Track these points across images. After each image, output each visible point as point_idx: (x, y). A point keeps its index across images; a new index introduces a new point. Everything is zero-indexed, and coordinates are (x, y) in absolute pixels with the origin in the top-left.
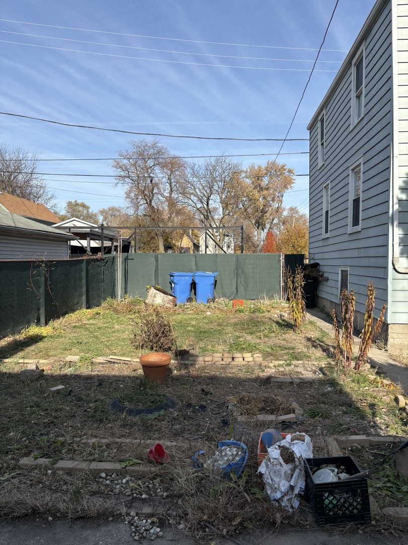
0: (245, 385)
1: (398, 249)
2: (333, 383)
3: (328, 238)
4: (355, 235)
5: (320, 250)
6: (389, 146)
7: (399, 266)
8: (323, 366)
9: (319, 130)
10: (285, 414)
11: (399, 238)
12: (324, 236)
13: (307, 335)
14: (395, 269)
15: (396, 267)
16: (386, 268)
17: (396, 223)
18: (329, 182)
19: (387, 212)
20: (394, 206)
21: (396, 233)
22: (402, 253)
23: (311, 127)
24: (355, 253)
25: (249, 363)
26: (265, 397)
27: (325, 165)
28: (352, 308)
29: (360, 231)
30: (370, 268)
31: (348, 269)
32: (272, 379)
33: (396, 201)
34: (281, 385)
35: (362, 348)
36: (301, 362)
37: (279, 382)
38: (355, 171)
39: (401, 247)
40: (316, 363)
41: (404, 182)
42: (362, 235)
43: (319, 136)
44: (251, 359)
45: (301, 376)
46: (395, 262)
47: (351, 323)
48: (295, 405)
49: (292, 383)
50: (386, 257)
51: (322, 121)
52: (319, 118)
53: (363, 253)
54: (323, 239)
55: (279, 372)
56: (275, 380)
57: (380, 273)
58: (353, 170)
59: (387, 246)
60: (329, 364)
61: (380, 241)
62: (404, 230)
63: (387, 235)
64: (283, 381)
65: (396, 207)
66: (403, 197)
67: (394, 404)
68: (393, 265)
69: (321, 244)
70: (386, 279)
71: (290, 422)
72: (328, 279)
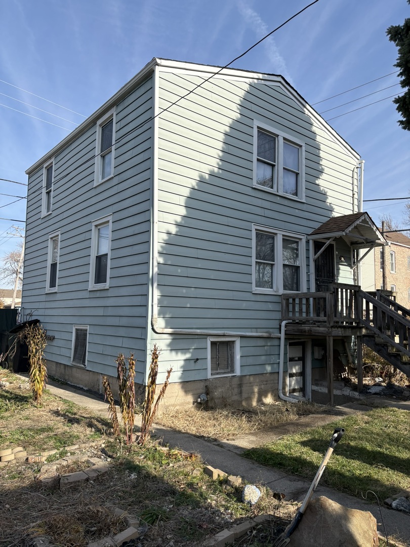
0: (27, 499)
1: (156, 309)
2: (131, 467)
3: (56, 293)
4: (99, 292)
5: (42, 305)
6: (149, 210)
7: (157, 326)
8: (103, 446)
9: (44, 177)
10: (121, 530)
11: (158, 299)
12: (48, 290)
13: (50, 407)
14: (153, 329)
15: (155, 327)
16: (145, 328)
17: (155, 285)
18: (59, 233)
19: (147, 273)
20: (154, 270)
21: (155, 295)
22: (159, 314)
23: (31, 173)
24: (100, 312)
25: (9, 464)
26: (78, 512)
27: (51, 217)
28: (133, 374)
29: (108, 289)
30: (121, 328)
31: (88, 328)
32: (61, 481)
33: (155, 264)
34: (75, 487)
35: (145, 418)
36: (77, 446)
37: (71, 483)
38: (99, 227)
39: (159, 308)
40: (94, 444)
41: (162, 247)
42: (109, 294)
43: (44, 184)
44: (12, 457)
45: (94, 467)
46: (154, 322)
47: (132, 391)
48: (123, 514)
49: (87, 480)
50: (146, 317)
51: (49, 169)
52: (45, 165)
53: (110, 312)
54: (46, 294)
55: (63, 467)
56: (66, 481)
57: (137, 333)
58: (96, 226)
59: (146, 306)
60: (109, 442)
61: (137, 301)
62: (161, 291)
63: (147, 295)
64: (77, 479)
65: (156, 269)
66: (161, 260)
67: (206, 477)
68: (152, 325)
69: (43, 298)
70: (145, 339)
71: (132, 541)
72: (54, 338)
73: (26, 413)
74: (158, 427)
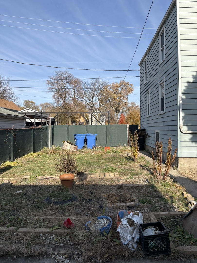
0: (111, 188)
1: (182, 122)
3: (149, 117)
4: (162, 115)
5: (146, 122)
6: (177, 73)
7: (183, 130)
8: (148, 178)
9: (144, 66)
10: (130, 202)
11: (183, 117)
12: (148, 116)
13: (140, 163)
14: (181, 131)
15: (181, 130)
16: (177, 131)
17: (181, 110)
18: (149, 90)
19: (177, 104)
20: (180, 102)
21: (181, 115)
22: (184, 124)
23: (141, 65)
24: (162, 124)
25: (113, 178)
26: (120, 194)
27: (147, 82)
28: (161, 150)
29: (164, 114)
30: (169, 131)
31: (159, 131)
32: (124, 185)
33: (180, 99)
35: (166, 169)
36: (137, 177)
37: (127, 187)
38: (161, 85)
39: (183, 121)
40: (144, 177)
41: (184, 90)
42: (165, 115)
43: (144, 69)
44: (114, 176)
45: (137, 184)
46: (181, 128)
47: (161, 157)
48: (134, 198)
49: (133, 187)
50: (177, 125)
51: (146, 62)
52: (144, 60)
53: (166, 124)
54: (147, 117)
55: (127, 182)
56: (125, 186)
57: (174, 133)
58: (160, 84)
59: (177, 120)
60: (151, 177)
61: (173, 118)
62: (185, 113)
63: (177, 115)
64: (129, 186)
65: (181, 102)
66: (184, 97)
67: (181, 196)
68: (180, 129)
69: (146, 119)
70: (177, 136)
71: (132, 206)
72: (150, 136)
73: (130, 164)
74: (181, 176)
